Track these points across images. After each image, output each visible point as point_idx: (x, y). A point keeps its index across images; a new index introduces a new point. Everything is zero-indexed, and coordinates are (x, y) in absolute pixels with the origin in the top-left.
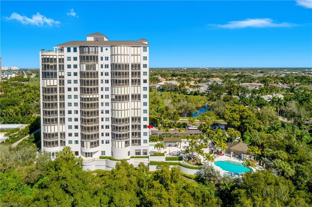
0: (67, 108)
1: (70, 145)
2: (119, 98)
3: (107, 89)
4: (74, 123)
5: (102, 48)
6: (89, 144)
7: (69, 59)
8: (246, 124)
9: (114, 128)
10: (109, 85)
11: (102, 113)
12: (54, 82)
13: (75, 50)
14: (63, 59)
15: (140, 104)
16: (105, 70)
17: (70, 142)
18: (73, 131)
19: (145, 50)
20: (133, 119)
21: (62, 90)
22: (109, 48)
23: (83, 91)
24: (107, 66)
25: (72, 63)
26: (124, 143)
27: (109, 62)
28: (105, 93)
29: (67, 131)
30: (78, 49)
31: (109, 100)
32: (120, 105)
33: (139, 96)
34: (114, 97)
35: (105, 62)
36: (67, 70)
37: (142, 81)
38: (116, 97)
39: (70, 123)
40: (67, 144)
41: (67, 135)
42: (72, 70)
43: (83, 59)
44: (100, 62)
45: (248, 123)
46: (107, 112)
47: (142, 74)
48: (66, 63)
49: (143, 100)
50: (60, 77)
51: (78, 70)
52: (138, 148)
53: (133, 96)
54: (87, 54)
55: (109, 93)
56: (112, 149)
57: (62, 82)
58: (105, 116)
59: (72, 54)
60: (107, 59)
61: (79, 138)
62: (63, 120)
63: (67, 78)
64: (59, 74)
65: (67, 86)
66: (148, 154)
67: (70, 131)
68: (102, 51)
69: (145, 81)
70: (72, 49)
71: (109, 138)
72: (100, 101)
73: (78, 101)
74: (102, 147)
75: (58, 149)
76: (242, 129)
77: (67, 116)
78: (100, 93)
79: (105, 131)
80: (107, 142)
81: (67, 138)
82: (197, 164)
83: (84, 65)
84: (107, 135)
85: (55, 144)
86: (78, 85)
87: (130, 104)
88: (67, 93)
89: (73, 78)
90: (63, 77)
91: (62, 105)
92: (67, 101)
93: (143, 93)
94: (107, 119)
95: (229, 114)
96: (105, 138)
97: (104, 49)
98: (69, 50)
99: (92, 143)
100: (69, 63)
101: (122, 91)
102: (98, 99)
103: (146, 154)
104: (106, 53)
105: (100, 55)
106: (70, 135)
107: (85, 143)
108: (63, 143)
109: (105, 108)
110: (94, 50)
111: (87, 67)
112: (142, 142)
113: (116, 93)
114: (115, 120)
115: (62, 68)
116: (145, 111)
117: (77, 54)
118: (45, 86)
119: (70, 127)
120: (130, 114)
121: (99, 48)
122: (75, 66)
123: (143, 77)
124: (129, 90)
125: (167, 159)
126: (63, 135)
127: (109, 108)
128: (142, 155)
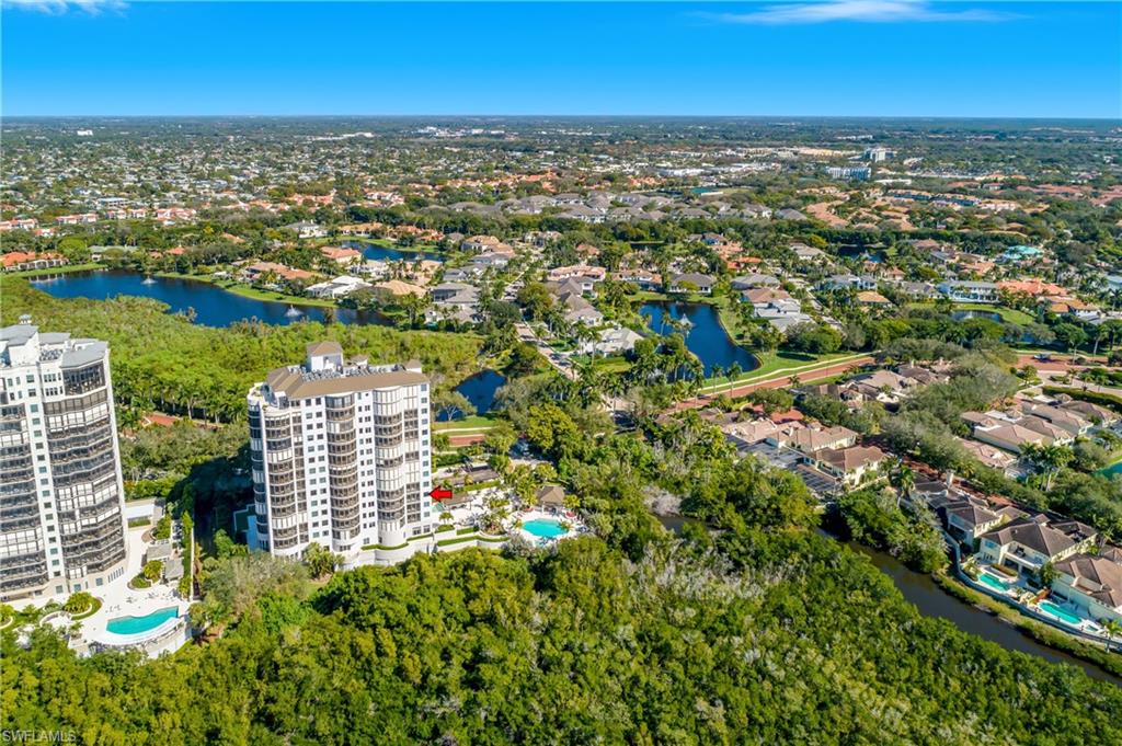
0: (309, 488)
1: (316, 539)
2: (389, 463)
3: (369, 451)
4: (319, 508)
5: (360, 394)
6: (348, 533)
7: (309, 416)
8: (564, 446)
9: (382, 505)
10: (372, 445)
11: (363, 485)
12: (288, 454)
13: (318, 402)
14: (300, 417)
15: (418, 465)
16: (365, 425)
17: (316, 535)
18: (320, 518)
19: (424, 389)
20: (408, 487)
21: (301, 463)
22: (370, 393)
23: (333, 460)
24: (368, 419)
25: (314, 421)
26: (398, 522)
27: (371, 413)
28: (366, 457)
29: (310, 520)
30: (323, 400)
31: (373, 467)
32: (389, 474)
33: (417, 453)
34: (382, 462)
35: (364, 414)
36: (306, 433)
37: (420, 433)
38: (386, 462)
39: (315, 509)
40: (312, 539)
41: (310, 526)
42: (315, 432)
43: (330, 415)
44: (358, 414)
45: (565, 443)
46: (371, 483)
47: (420, 423)
48: (305, 422)
49: (422, 458)
50: (296, 444)
51: (323, 431)
52: (416, 524)
53: (407, 455)
54: (341, 409)
55: (372, 456)
56: (380, 533)
57: (300, 452)
58: (367, 489)
59: (314, 408)
60: (368, 408)
61: (329, 527)
62: (303, 506)
63: (306, 446)
64: (294, 440)
65: (307, 455)
66: (432, 530)
67: (315, 519)
68: (360, 398)
69: (425, 432)
70: (313, 401)
71: (375, 519)
72: (360, 469)
73: (326, 474)
74: (364, 534)
75: (299, 547)
76: (554, 456)
77: (309, 499)
78: (360, 459)
79: (368, 510)
80: (372, 525)
81: (311, 530)
82: (501, 533)
83: (338, 426)
84: (372, 515)
85: (292, 542)
86: (325, 453)
87: (405, 466)
88: (308, 466)
89: (316, 443)
90: (301, 443)
91: (302, 484)
92: (308, 477)
93: (421, 449)
94: (371, 494)
95: (536, 428)
96: (369, 520)
97: (363, 394)
98: (308, 403)
99: (352, 531)
100: (309, 422)
101: (391, 453)
102: (355, 468)
103: (428, 530)
104: (367, 399)
105: (357, 403)
106: (315, 524)
107: (342, 534)
108: (305, 538)
109: (367, 478)
111: (342, 426)
112: (422, 516)
113: (386, 457)
114: (381, 494)
115: (298, 430)
116: (426, 474)
117: (322, 408)
118: (275, 462)
119: (315, 514)
120: (404, 482)
121: (356, 395)
122: (320, 426)
123: (421, 427)
124: (404, 448)
125: (459, 533)
126: (304, 526)
127: (373, 478)
128: (423, 534)
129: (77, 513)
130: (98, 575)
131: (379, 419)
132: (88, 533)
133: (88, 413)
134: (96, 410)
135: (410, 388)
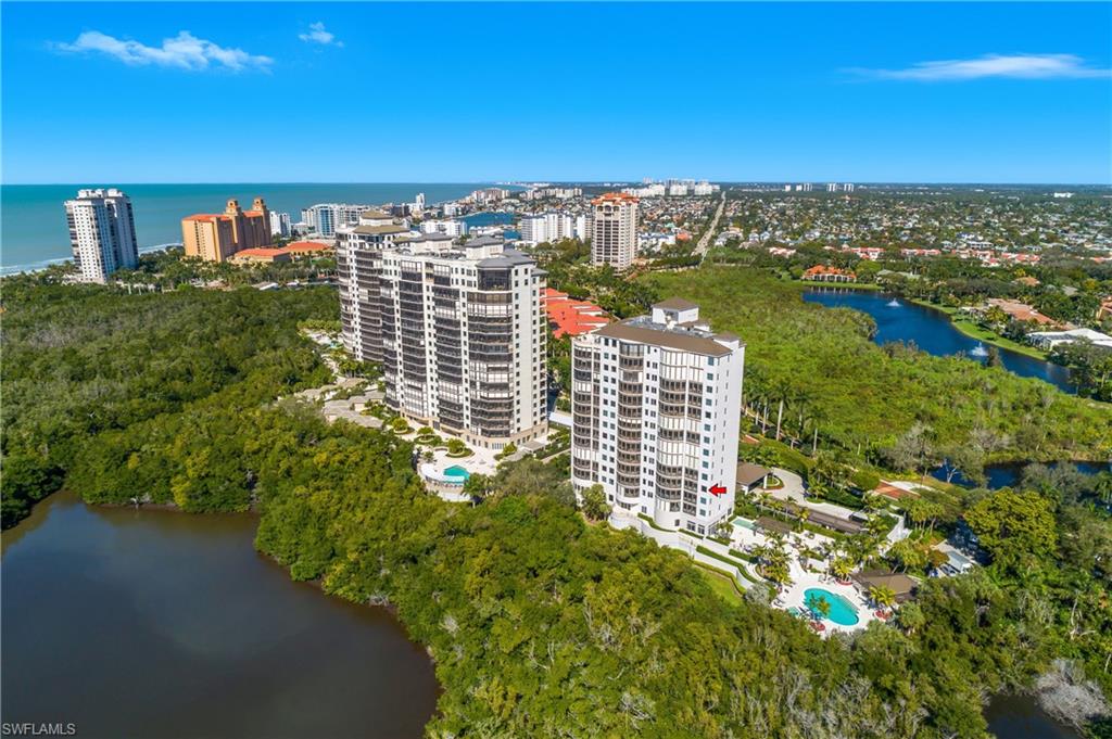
0: (602, 429)
1: (604, 484)
2: (669, 434)
3: (653, 414)
5: (649, 347)
6: (623, 489)
7: (606, 356)
9: (660, 478)
10: (655, 409)
11: (646, 448)
12: (588, 387)
13: (614, 344)
14: (599, 355)
15: (699, 451)
16: (651, 383)
17: (604, 479)
18: (609, 465)
19: (710, 363)
20: (687, 471)
21: (597, 401)
22: (658, 350)
23: (623, 411)
24: (655, 378)
25: (611, 363)
26: (668, 505)
27: (657, 372)
28: (650, 419)
29: (602, 463)
30: (618, 344)
31: (655, 432)
32: (669, 446)
33: (698, 437)
35: (652, 371)
36: (603, 372)
37: (703, 414)
39: (605, 452)
40: (600, 482)
41: (600, 468)
42: (610, 374)
43: (624, 360)
44: (646, 369)
46: (652, 449)
47: (704, 401)
48: (603, 361)
50: (595, 381)
51: (616, 376)
52: (691, 518)
53: (688, 434)
54: (629, 356)
55: (655, 421)
56: (655, 507)
57: (597, 389)
58: (649, 454)
59: (611, 350)
60: (655, 365)
61: (614, 477)
62: (596, 444)
63: (603, 385)
64: (594, 376)
65: (602, 395)
66: (705, 535)
67: (605, 463)
68: (649, 352)
69: (708, 415)
70: (610, 342)
71: (653, 490)
72: (644, 429)
73: (616, 422)
74: (641, 500)
75: (589, 484)
77: (602, 440)
78: (645, 418)
79: (648, 477)
80: (650, 495)
81: (601, 473)
83: (624, 371)
84: (650, 484)
85: (585, 475)
86: (616, 399)
87: (683, 447)
88: (602, 407)
89: (610, 386)
90: (599, 381)
91: (596, 423)
92: (602, 418)
94: (651, 461)
96: (647, 488)
97: (652, 349)
98: (607, 343)
99: (628, 491)
100: (606, 362)
101: (670, 424)
102: (639, 426)
103: (702, 532)
104: (655, 356)
105: (646, 358)
106: (604, 468)
107: (619, 487)
108: (596, 477)
109: (649, 443)
110: (636, 351)
111: (627, 375)
112: (698, 511)
113: (665, 426)
114: (660, 466)
115: (597, 367)
116: (705, 464)
117: (617, 351)
118: (579, 391)
119: (605, 457)
120: (683, 463)
121: (646, 347)
122: (614, 369)
123: (705, 408)
124: (685, 423)
125: (732, 552)
126: (596, 465)
127: (654, 444)
128: (696, 532)
129: (478, 384)
130: (486, 439)
131: (663, 382)
132: (482, 403)
133: (489, 308)
134: (497, 307)
135: (697, 357)
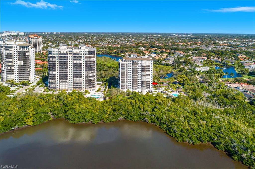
0: (128, 78)
1: (129, 89)
2: (144, 75)
3: (140, 73)
4: (130, 83)
6: (135, 88)
7: (129, 64)
8: (185, 83)
9: (142, 84)
10: (141, 72)
11: (139, 79)
12: (125, 71)
13: (131, 61)
14: (127, 64)
15: (150, 77)
16: (139, 67)
17: (129, 88)
18: (130, 85)
19: (152, 61)
20: (148, 81)
21: (127, 73)
22: (141, 61)
23: (133, 73)
24: (140, 66)
25: (130, 65)
26: (145, 88)
27: (141, 65)
28: (139, 74)
29: (128, 85)
30: (132, 61)
31: (141, 76)
32: (144, 78)
33: (150, 75)
34: (142, 75)
35: (139, 65)
36: (128, 67)
37: (150, 71)
38: (143, 75)
39: (129, 83)
40: (128, 89)
41: (128, 86)
42: (130, 67)
43: (133, 64)
44: (138, 65)
45: (185, 82)
46: (140, 79)
47: (151, 68)
48: (128, 65)
49: (151, 76)
50: (126, 69)
51: (131, 67)
52: (149, 90)
53: (148, 75)
54: (135, 63)
55: (141, 74)
56: (141, 90)
57: (127, 71)
58: (139, 80)
59: (130, 63)
60: (140, 64)
61: (131, 87)
62: (127, 82)
63: (128, 69)
64: (126, 68)
65: (128, 72)
66: (152, 92)
67: (129, 85)
68: (139, 62)
69: (151, 70)
70: (130, 61)
71: (141, 87)
72: (138, 76)
73: (132, 76)
74: (138, 89)
75: (125, 90)
76: (183, 85)
77: (128, 80)
78: (138, 74)
79: (139, 85)
80: (140, 88)
81: (128, 87)
82: (167, 94)
83: (134, 66)
84: (140, 86)
85: (124, 88)
86: (132, 72)
87: (147, 77)
88: (128, 74)
89: (130, 69)
90: (127, 69)
91: (127, 77)
92: (128, 76)
93: (151, 74)
94: (140, 81)
95: (179, 79)
96: (139, 87)
97: (139, 61)
98: (129, 61)
99: (136, 88)
100: (129, 65)
101: (144, 73)
102: (137, 76)
103: (152, 91)
104: (140, 62)
105: (138, 63)
106: (129, 86)
107: (134, 88)
108: (127, 88)
109: (139, 78)
111: (135, 67)
112: (150, 88)
113: (143, 74)
114: (142, 82)
115: (127, 66)
116: (151, 79)
117: (131, 63)
118: (122, 72)
119: (129, 84)
120: (147, 80)
121: (138, 61)
122: (131, 66)
123: (151, 69)
124: (147, 73)
125: (158, 93)
126: (127, 86)
127: (141, 78)
128: (150, 92)
129: (88, 77)
130: (90, 89)
131: (142, 66)
132: (89, 81)
133: (91, 59)
134: (93, 59)
135: (149, 61)
